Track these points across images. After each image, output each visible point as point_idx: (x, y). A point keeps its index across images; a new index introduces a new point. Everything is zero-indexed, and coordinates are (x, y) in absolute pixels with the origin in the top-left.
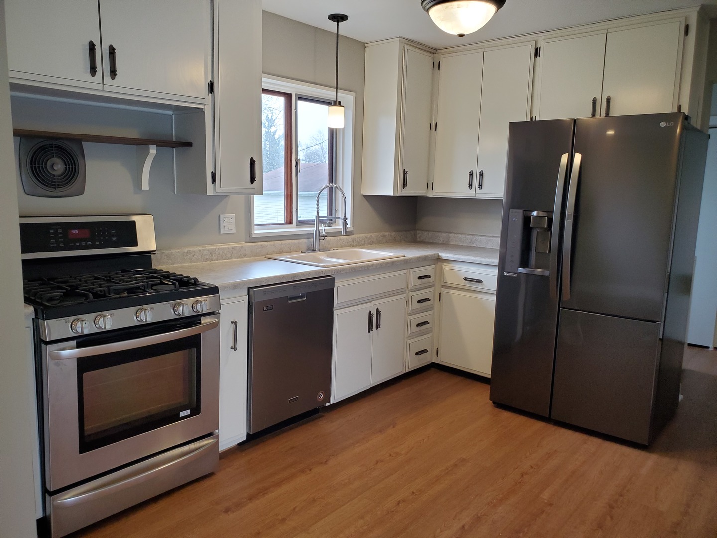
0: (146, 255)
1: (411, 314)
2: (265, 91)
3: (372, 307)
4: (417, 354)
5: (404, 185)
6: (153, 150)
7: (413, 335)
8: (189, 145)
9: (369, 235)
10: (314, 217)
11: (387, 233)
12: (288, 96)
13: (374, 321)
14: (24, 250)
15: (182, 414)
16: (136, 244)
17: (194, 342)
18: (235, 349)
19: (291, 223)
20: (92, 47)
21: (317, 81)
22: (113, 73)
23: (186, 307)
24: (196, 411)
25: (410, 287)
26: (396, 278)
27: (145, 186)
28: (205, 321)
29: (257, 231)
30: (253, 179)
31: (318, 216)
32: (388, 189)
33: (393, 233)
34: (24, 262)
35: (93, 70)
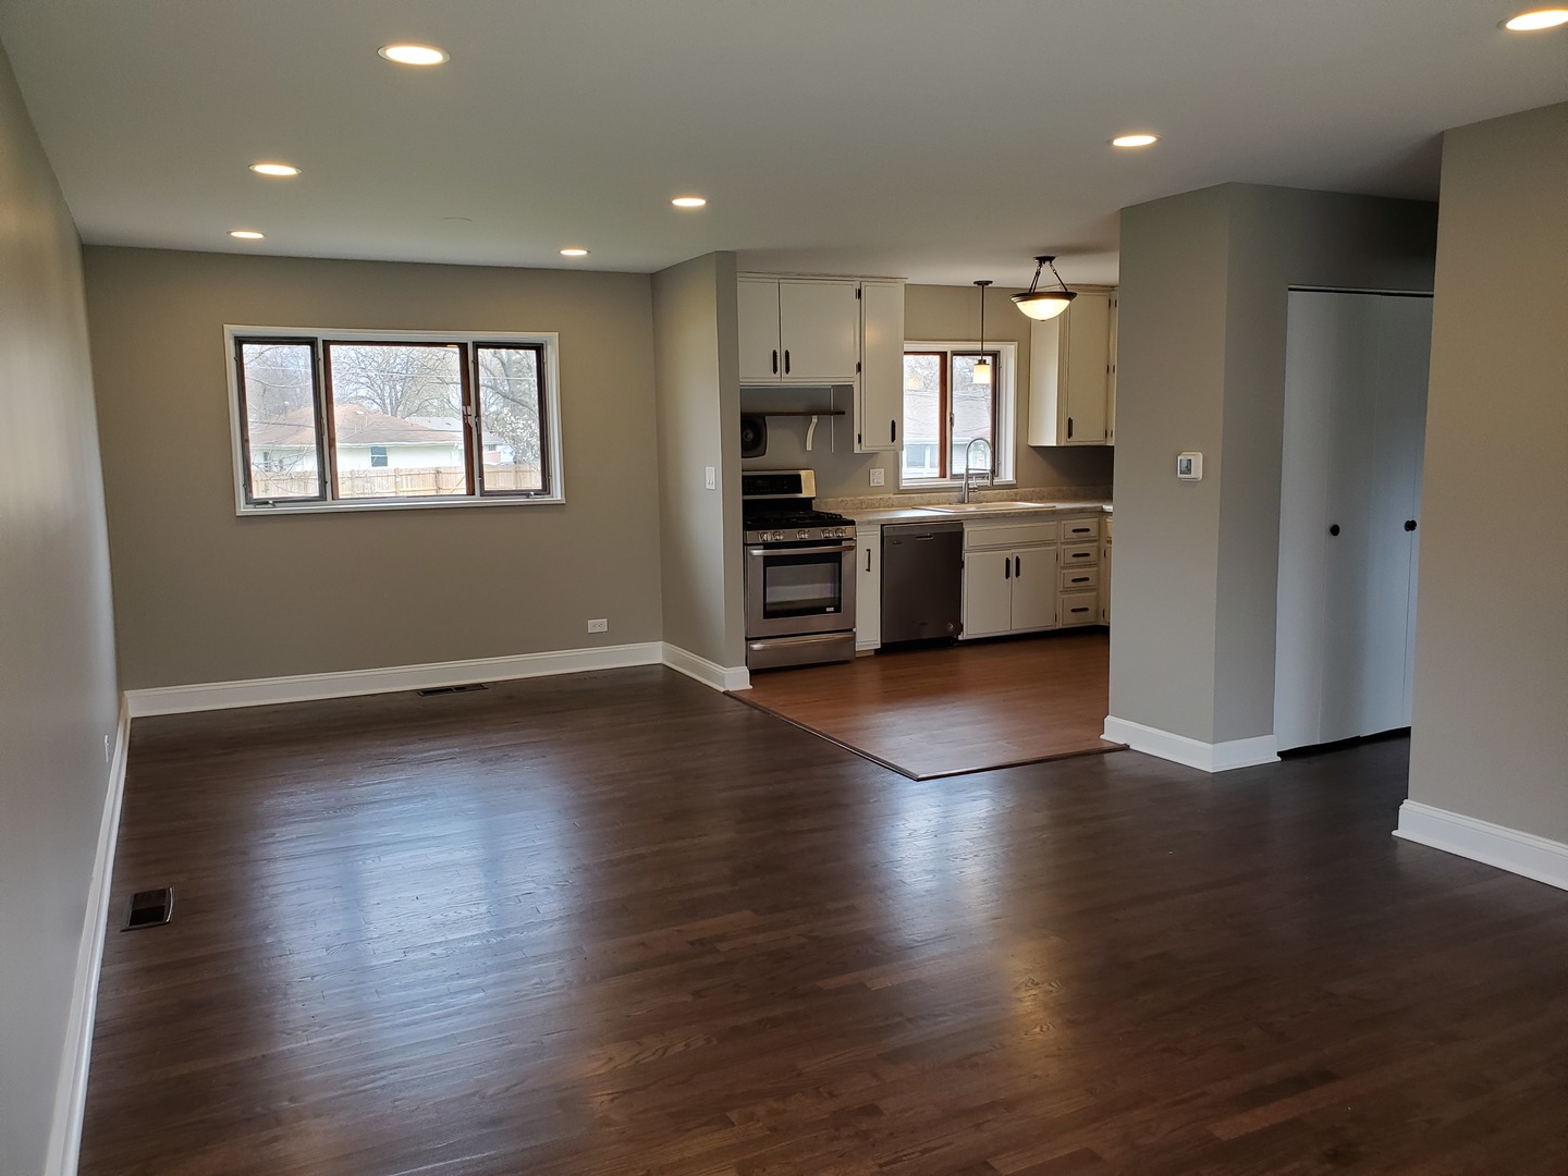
0: (809, 500)
1: (1063, 568)
2: (906, 353)
3: (1011, 554)
4: (1073, 610)
5: (1070, 435)
6: (815, 419)
7: (1066, 590)
8: (843, 413)
9: (1038, 489)
10: (963, 471)
11: (1065, 488)
12: (943, 355)
13: (1012, 568)
14: (744, 494)
15: (828, 610)
16: (801, 492)
17: (836, 558)
18: (869, 570)
19: (944, 476)
20: (775, 353)
21: (971, 338)
22: (788, 370)
23: (831, 533)
24: (838, 609)
25: (1062, 540)
26: (1046, 529)
27: (809, 448)
28: (844, 544)
29: (904, 484)
30: (893, 439)
31: (967, 470)
32: (1050, 440)
33: (1073, 488)
34: (744, 501)
35: (775, 370)
